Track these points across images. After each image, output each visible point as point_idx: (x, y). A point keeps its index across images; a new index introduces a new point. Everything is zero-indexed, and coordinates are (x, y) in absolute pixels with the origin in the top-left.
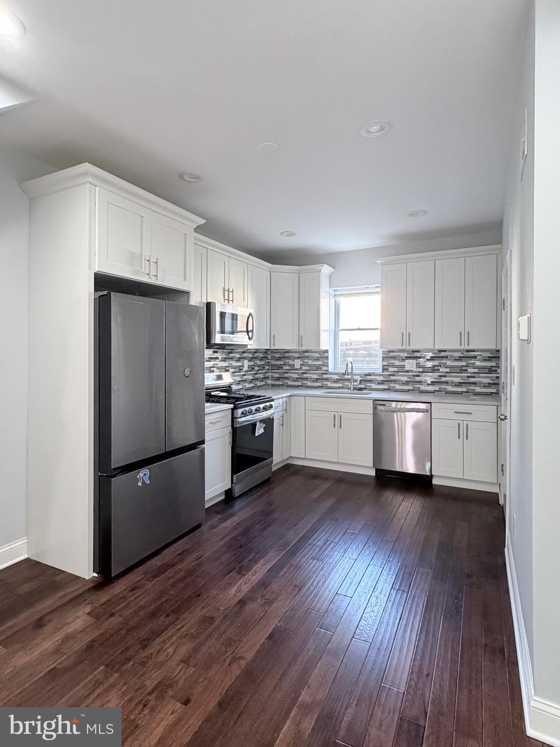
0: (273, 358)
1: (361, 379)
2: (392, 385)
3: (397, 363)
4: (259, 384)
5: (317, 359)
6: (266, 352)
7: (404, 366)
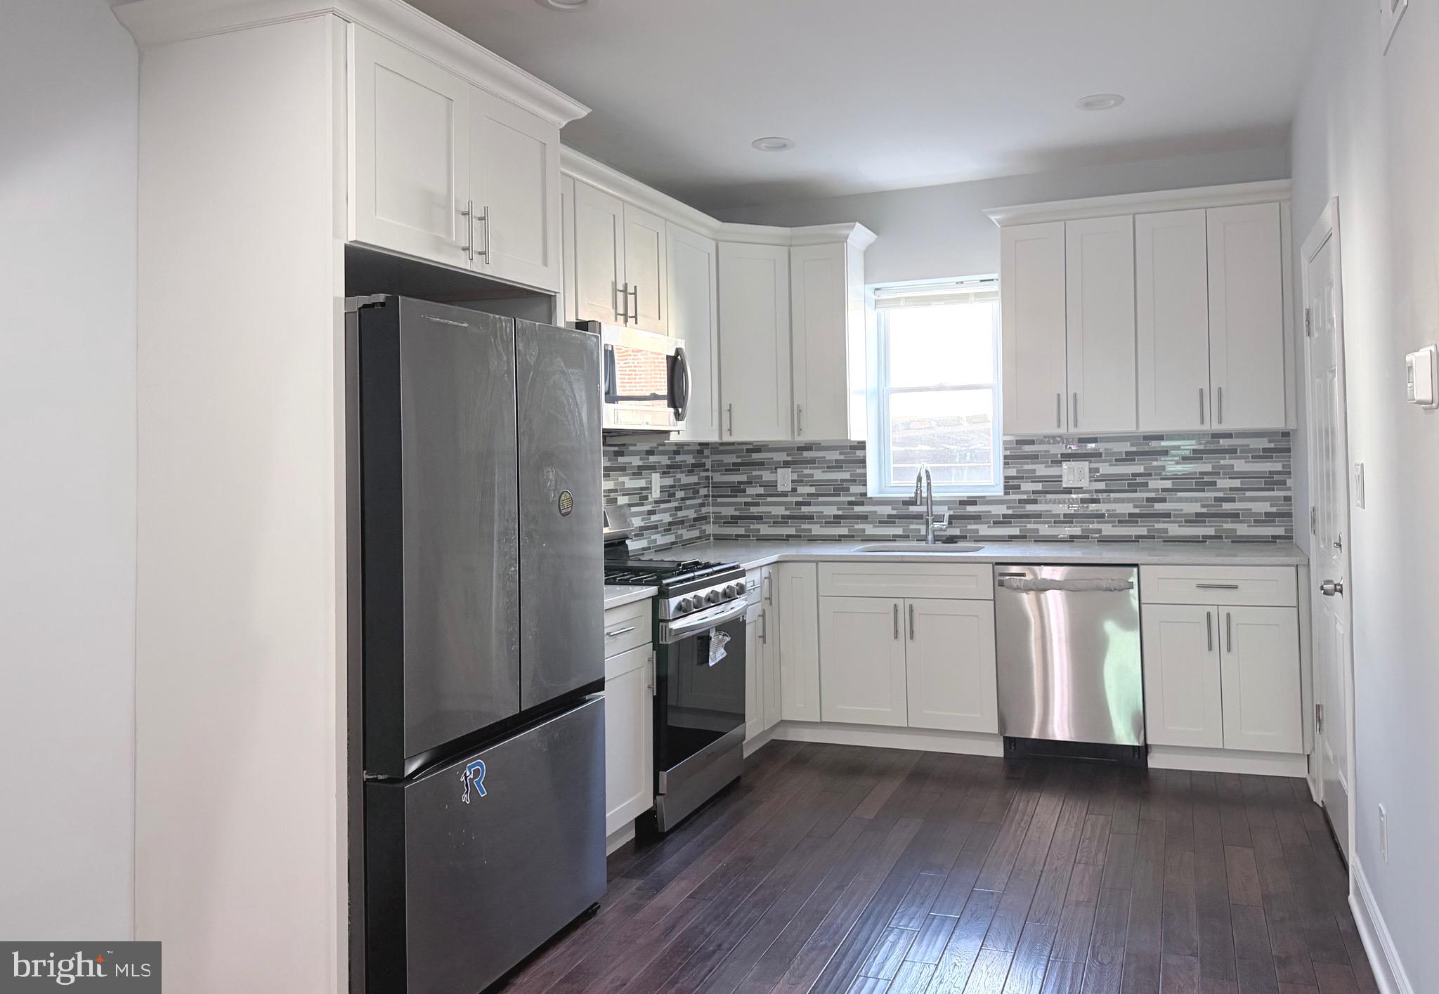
0: (718, 466)
1: (951, 513)
2: (1029, 526)
3: (1041, 470)
4: (687, 534)
5: (838, 466)
6: (700, 452)
7: (1058, 479)
